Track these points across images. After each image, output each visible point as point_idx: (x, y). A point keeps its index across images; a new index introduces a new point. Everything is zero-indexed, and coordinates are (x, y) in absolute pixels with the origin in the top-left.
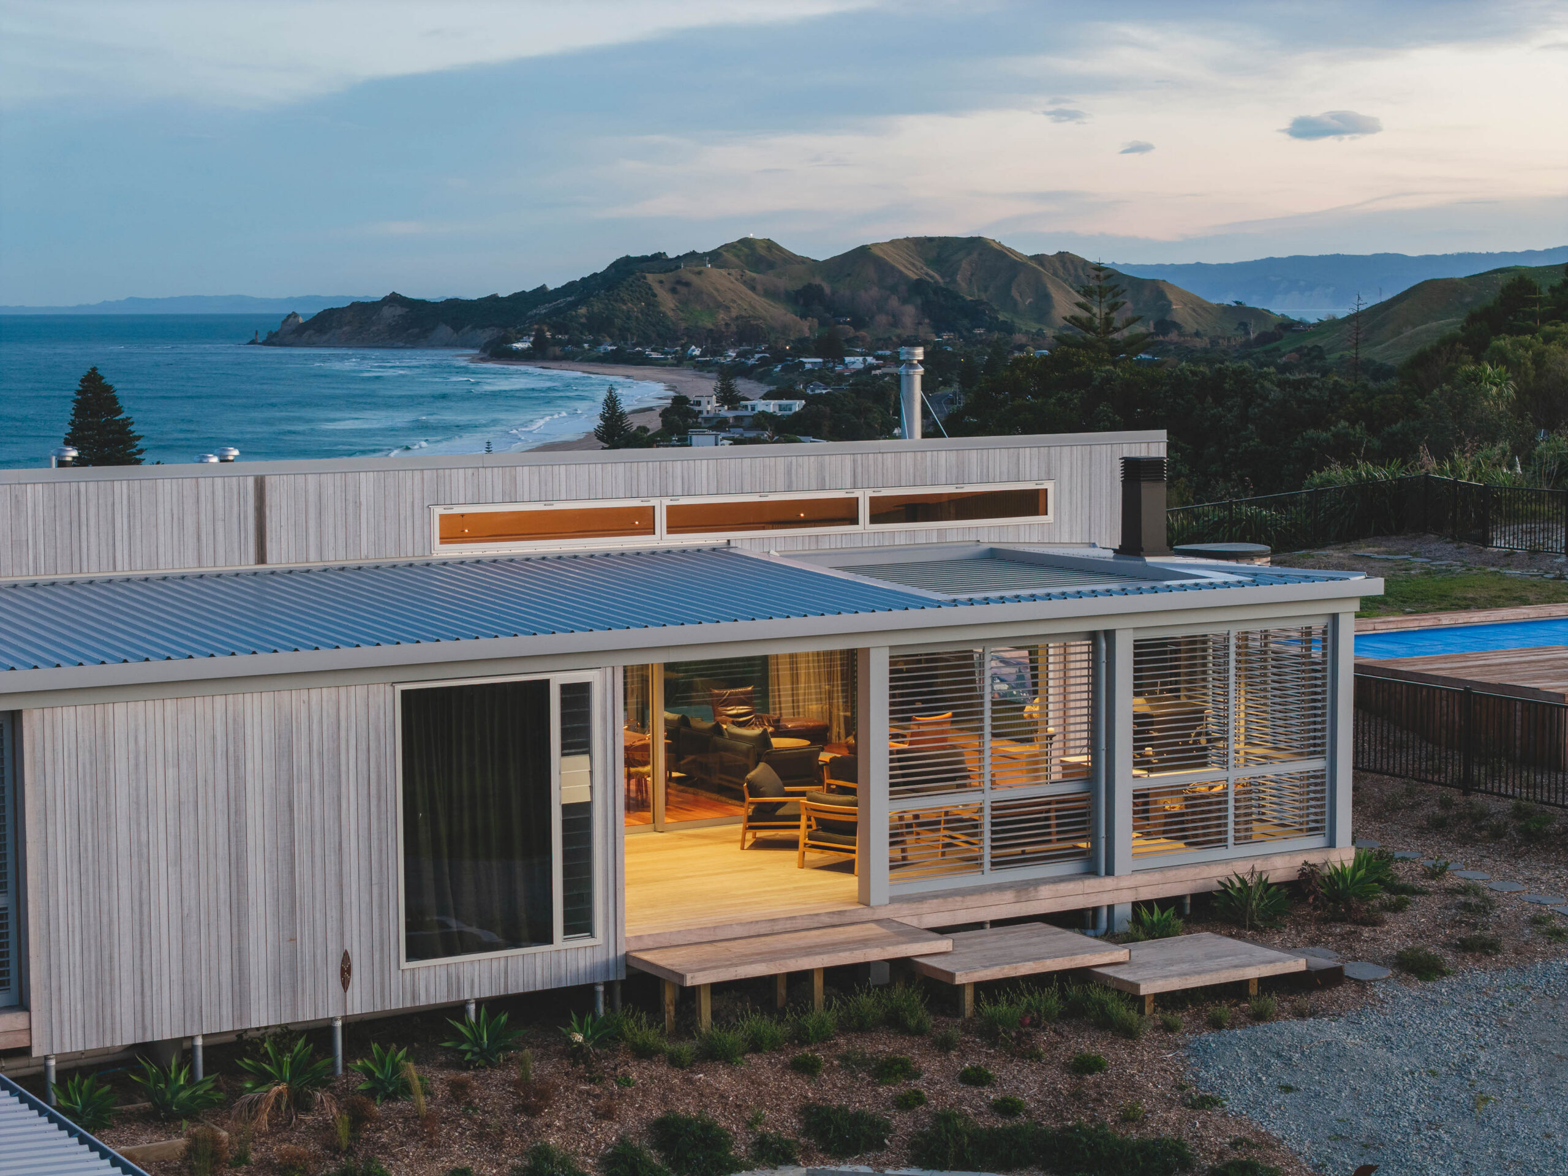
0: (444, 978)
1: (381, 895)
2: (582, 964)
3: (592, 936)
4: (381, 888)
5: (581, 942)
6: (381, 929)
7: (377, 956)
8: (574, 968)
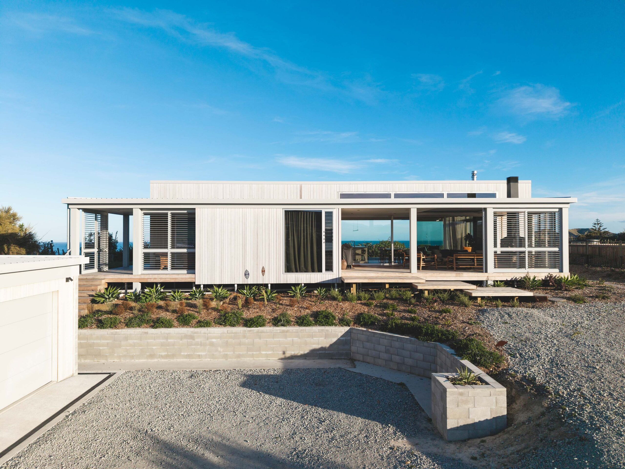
3: (333, 272)
5: (329, 273)
6: (279, 264)
8: (328, 279)
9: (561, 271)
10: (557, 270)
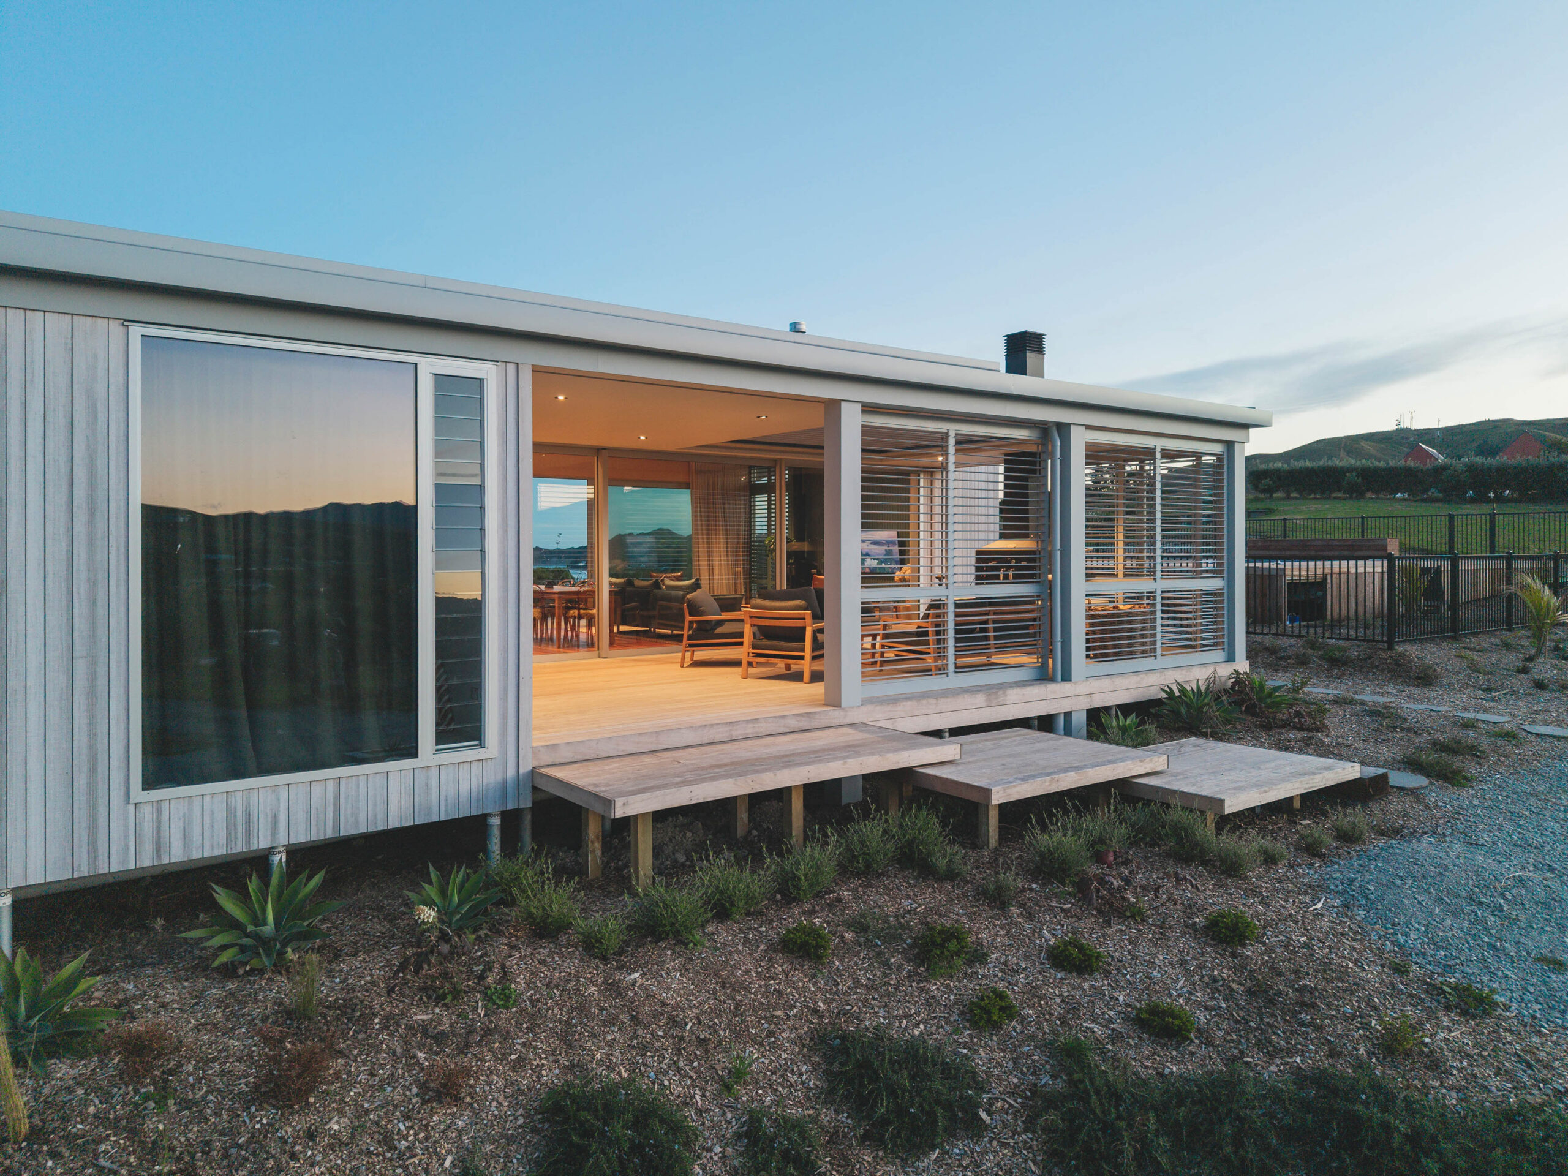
0: (221, 815)
1: (92, 677)
2: (464, 788)
3: (481, 745)
4: (93, 664)
5: (465, 754)
6: (92, 735)
7: (81, 782)
8: (452, 793)
9: (1231, 658)
10: (1219, 655)
